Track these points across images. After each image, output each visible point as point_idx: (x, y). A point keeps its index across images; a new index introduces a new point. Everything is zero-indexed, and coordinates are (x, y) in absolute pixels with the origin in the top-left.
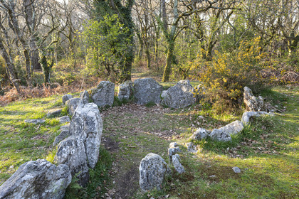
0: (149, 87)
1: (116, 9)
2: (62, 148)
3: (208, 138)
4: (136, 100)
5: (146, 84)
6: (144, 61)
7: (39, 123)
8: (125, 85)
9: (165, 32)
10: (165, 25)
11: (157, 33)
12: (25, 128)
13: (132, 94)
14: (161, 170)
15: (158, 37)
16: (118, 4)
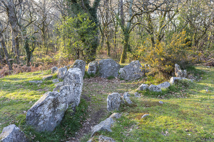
0: (110, 65)
1: (85, 9)
2: (62, 90)
3: (147, 89)
4: (101, 75)
5: (108, 64)
6: (105, 51)
7: (39, 83)
8: (93, 63)
9: (122, 27)
10: (123, 21)
11: (116, 28)
12: (31, 85)
13: (97, 70)
14: (119, 100)
15: (116, 31)
16: (87, 5)
